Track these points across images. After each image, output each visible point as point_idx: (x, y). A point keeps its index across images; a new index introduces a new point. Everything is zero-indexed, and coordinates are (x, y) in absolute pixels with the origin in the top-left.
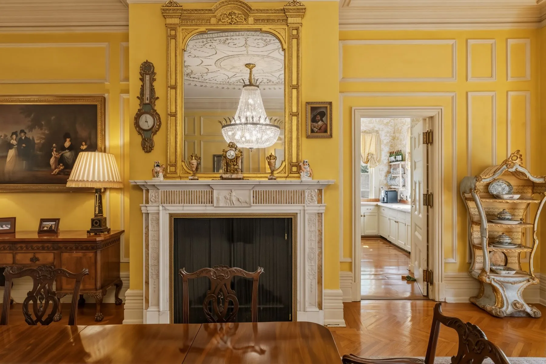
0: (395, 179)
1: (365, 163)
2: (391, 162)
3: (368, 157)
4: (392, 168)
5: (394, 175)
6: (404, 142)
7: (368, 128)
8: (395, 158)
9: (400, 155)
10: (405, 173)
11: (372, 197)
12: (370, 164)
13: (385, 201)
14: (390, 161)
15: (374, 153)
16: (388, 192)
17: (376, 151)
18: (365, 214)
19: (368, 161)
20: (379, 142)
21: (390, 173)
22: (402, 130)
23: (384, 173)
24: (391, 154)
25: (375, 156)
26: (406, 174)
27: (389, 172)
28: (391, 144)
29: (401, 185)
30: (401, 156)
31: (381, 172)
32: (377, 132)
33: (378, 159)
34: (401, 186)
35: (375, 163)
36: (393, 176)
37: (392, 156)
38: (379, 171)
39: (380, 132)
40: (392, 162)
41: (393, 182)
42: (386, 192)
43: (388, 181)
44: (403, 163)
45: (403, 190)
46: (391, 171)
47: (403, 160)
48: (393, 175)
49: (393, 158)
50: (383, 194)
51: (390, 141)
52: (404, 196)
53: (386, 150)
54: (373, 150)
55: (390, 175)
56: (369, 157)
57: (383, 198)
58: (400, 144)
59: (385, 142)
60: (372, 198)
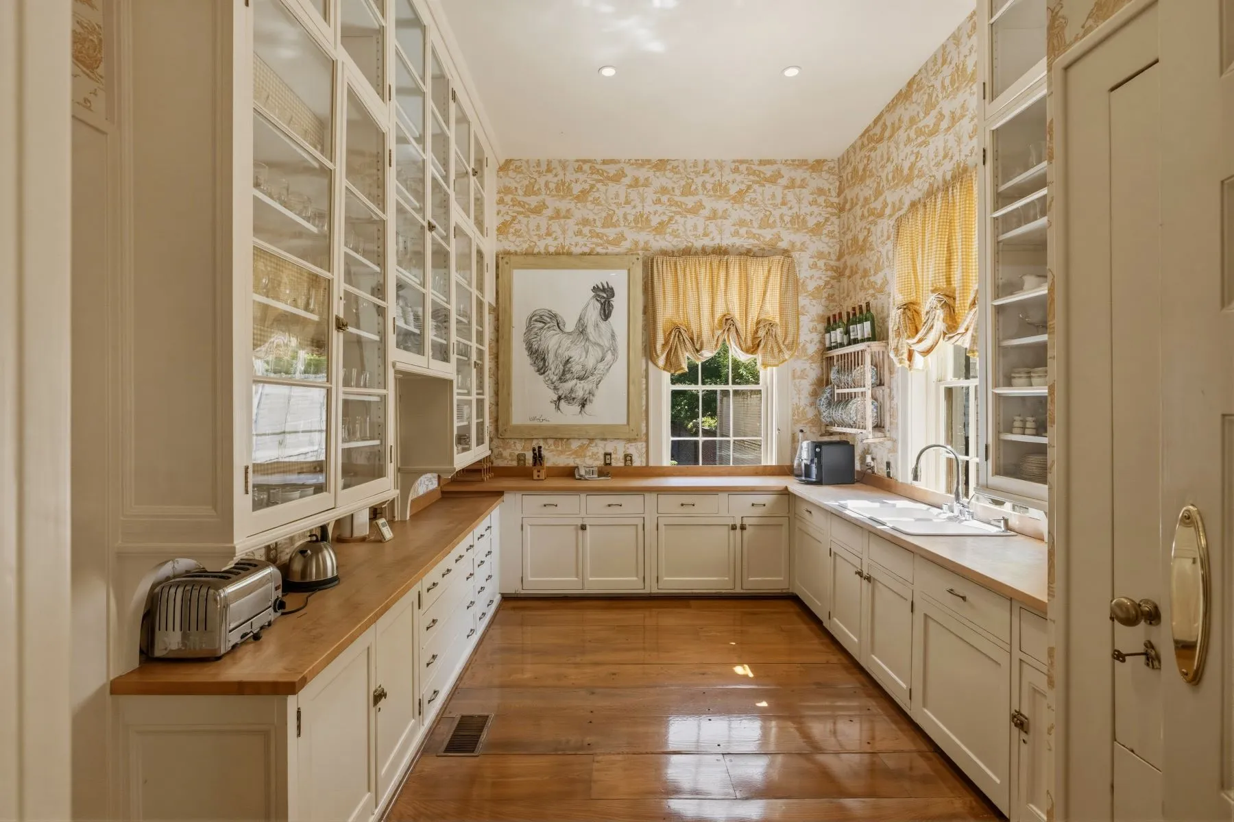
0: (847, 402)
1: (747, 351)
2: (830, 349)
3: (756, 332)
4: (835, 369)
5: (840, 391)
6: (878, 279)
7: (756, 242)
8: (847, 332)
9: (866, 320)
10: (881, 384)
11: (770, 458)
12: (764, 355)
13: (814, 478)
14: (827, 345)
15: (777, 320)
16: (823, 447)
17: (781, 314)
18: (745, 519)
19: (758, 345)
20: (792, 284)
21: (827, 385)
22: (870, 239)
23: (806, 385)
24: (830, 324)
25: (779, 331)
26: (885, 387)
27: (823, 382)
28: (831, 292)
29: (869, 424)
30: (867, 325)
31: (797, 381)
32: (786, 253)
33: (789, 339)
34: (870, 429)
35: (780, 351)
36: (838, 394)
37: (834, 329)
38: (794, 377)
39: (795, 255)
40: (836, 347)
41: (838, 414)
42: (816, 447)
43: (823, 409)
44: (875, 346)
45: (877, 440)
46: (833, 376)
47: (878, 335)
48: (837, 391)
49: (837, 335)
50: (804, 454)
51: (827, 283)
52: (879, 460)
53: (812, 310)
54: (772, 310)
55: (828, 390)
56: (762, 333)
57: (806, 465)
58: (862, 288)
59: (811, 286)
60: (769, 464)
